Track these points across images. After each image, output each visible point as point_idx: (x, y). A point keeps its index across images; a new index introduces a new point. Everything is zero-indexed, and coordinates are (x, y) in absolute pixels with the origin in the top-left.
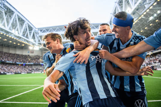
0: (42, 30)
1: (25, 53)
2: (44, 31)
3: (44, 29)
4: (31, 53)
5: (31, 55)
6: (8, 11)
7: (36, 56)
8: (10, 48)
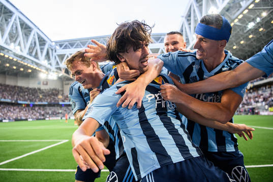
2: (66, 46)
3: (67, 43)
4: (43, 84)
6: (3, 12)
7: (53, 90)
8: (7, 76)
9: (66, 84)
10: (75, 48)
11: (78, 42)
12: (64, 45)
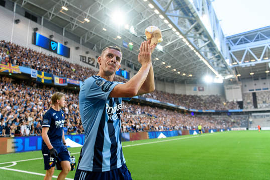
0: (238, 39)
1: (190, 91)
2: (241, 41)
3: (242, 37)
4: (200, 90)
5: (201, 95)
9: (228, 89)
10: (255, 41)
11: (259, 33)
12: (240, 40)
